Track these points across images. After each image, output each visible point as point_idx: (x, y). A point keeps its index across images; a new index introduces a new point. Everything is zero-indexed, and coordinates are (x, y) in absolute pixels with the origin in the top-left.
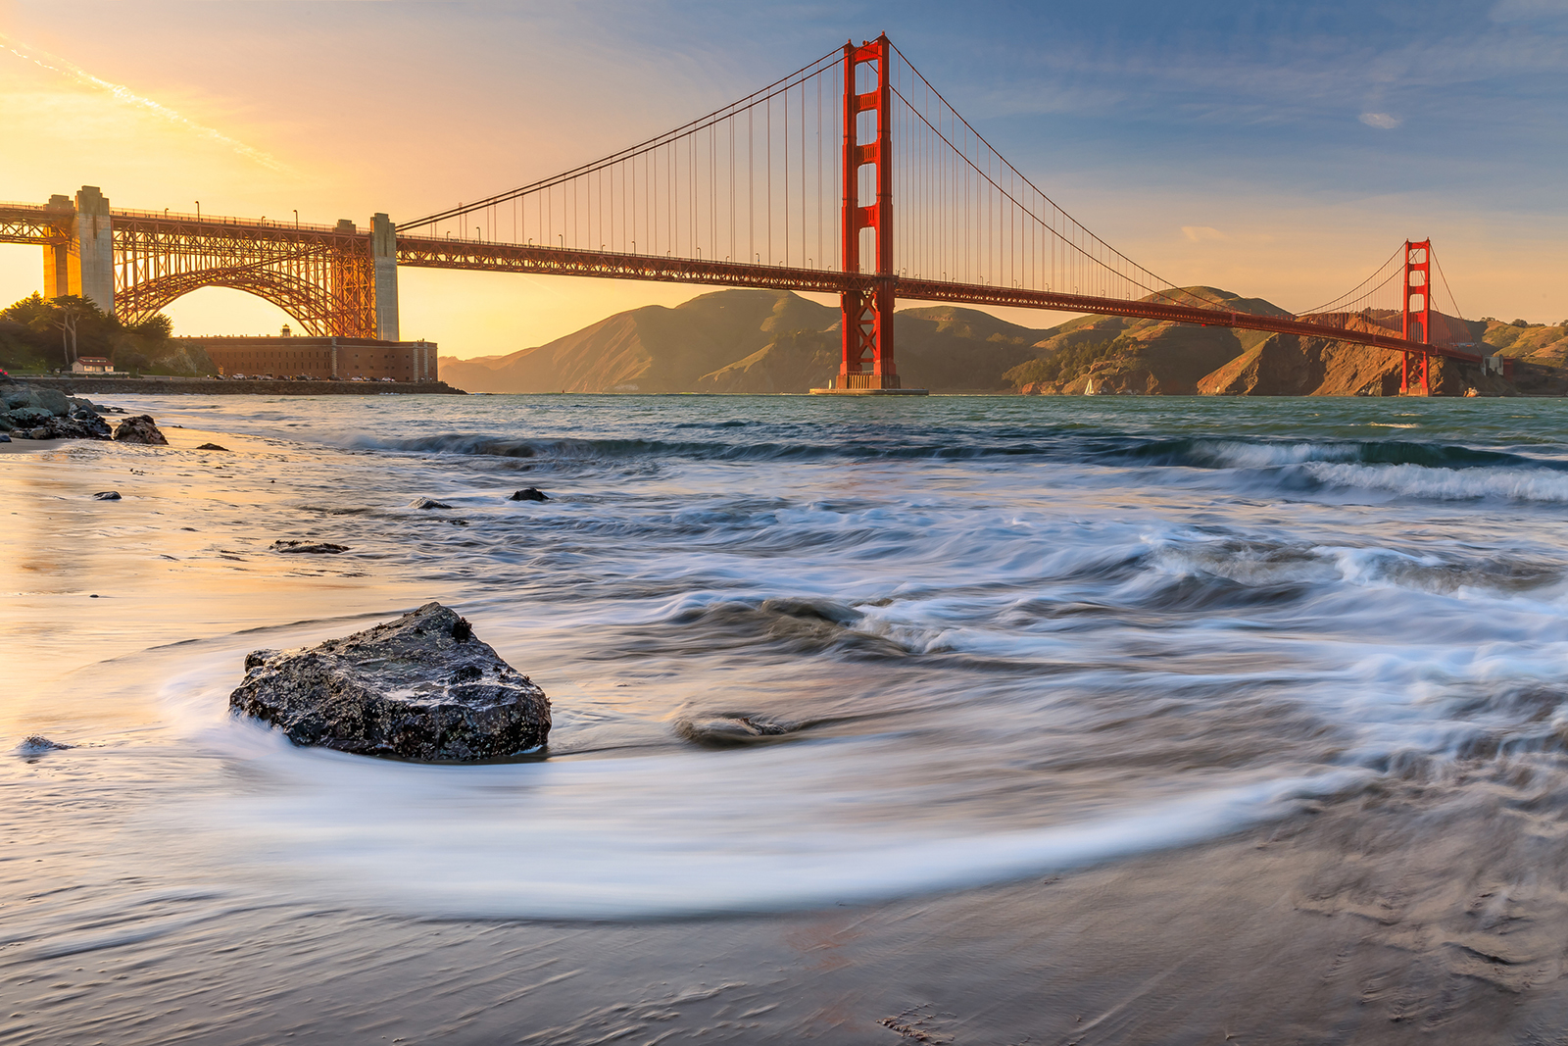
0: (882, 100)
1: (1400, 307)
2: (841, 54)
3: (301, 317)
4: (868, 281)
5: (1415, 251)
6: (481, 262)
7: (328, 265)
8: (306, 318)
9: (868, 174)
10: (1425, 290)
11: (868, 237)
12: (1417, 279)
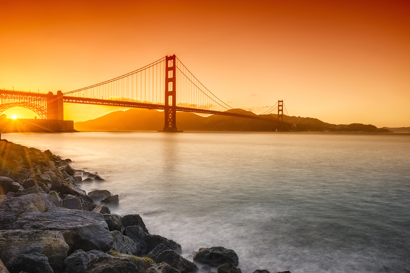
0: (173, 68)
1: (277, 113)
2: (165, 58)
3: (39, 114)
4: (170, 107)
5: (280, 102)
6: (76, 101)
7: (46, 102)
8: (40, 114)
9: (170, 84)
10: (282, 110)
11: (170, 98)
12: (280, 108)
